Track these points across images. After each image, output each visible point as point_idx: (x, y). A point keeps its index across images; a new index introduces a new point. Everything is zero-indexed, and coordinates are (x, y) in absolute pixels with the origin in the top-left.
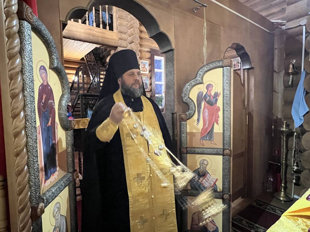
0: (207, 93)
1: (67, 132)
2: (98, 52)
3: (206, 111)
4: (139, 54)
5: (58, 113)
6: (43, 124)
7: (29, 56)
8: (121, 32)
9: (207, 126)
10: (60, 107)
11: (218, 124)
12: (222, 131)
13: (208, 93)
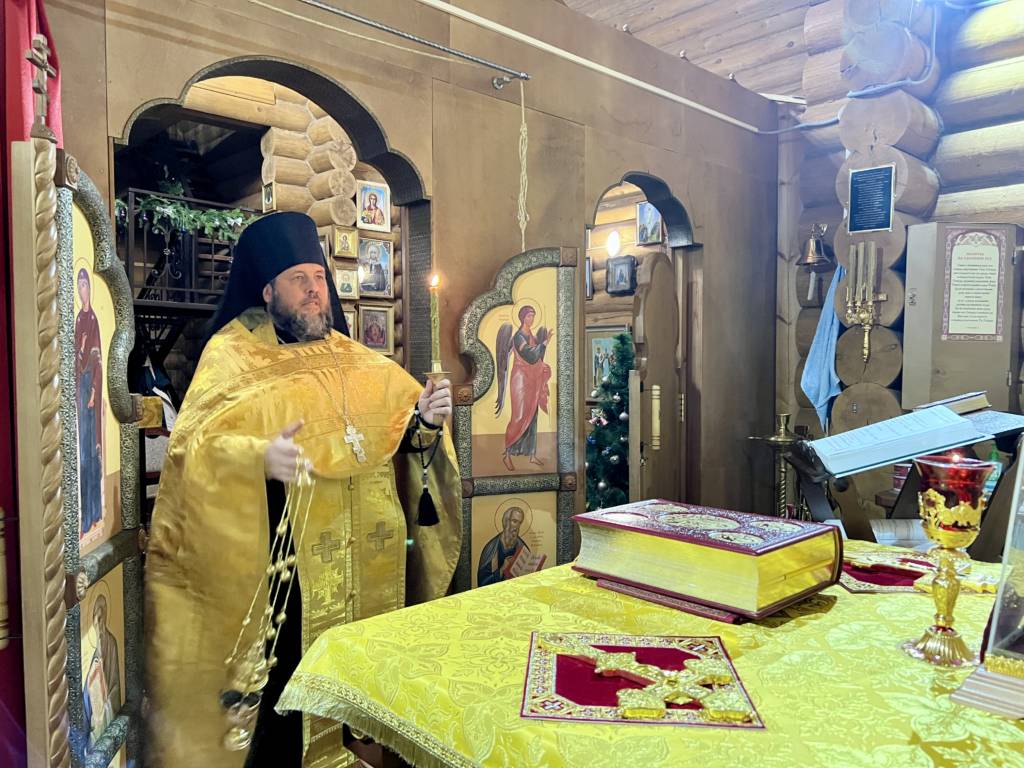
0: (520, 329)
1: (123, 425)
3: (520, 376)
4: (351, 159)
6: (81, 402)
9: (520, 418)
11: (546, 410)
13: (523, 330)
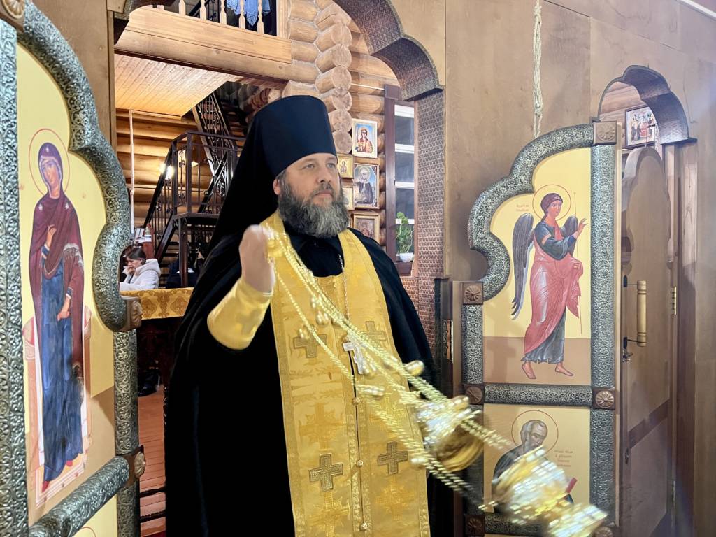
0: (543, 220)
1: (117, 335)
2: (234, 96)
3: (543, 274)
4: (348, 101)
5: (93, 280)
6: (45, 314)
7: (6, 118)
8: (297, 38)
9: (543, 320)
10: (98, 262)
11: (576, 314)
13: (547, 221)
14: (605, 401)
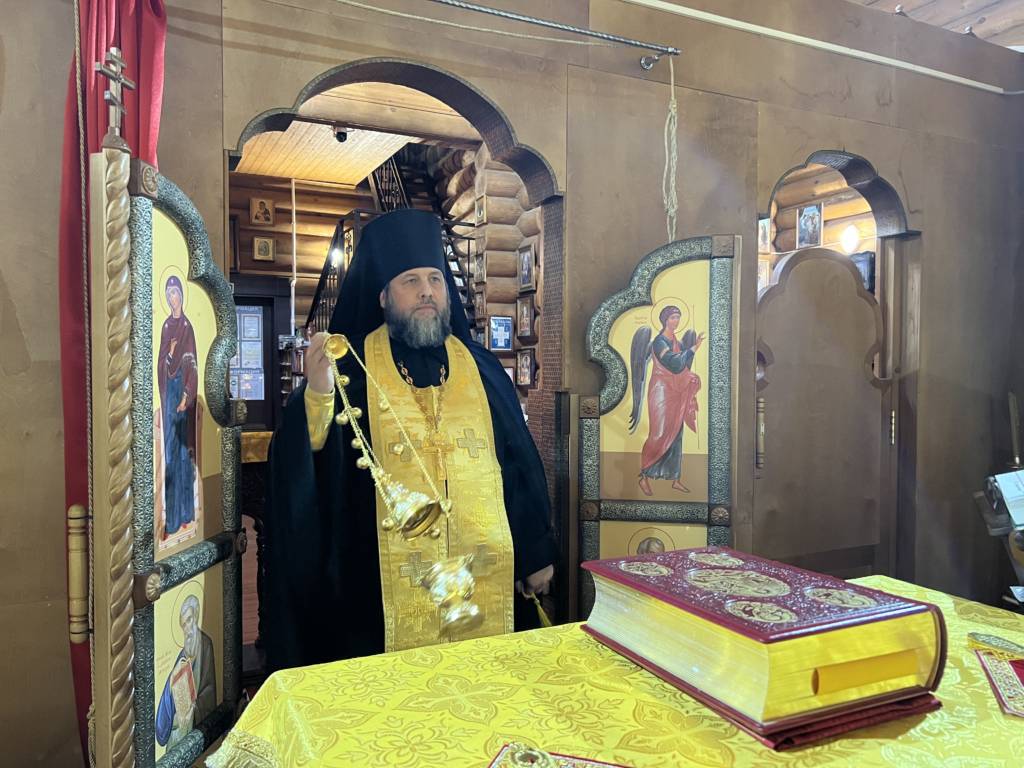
1: (224, 429)
3: (660, 387)
5: (205, 382)
6: (168, 406)
9: (660, 435)
10: (209, 368)
11: (694, 429)
12: (705, 451)
13: (665, 334)
14: (720, 518)
